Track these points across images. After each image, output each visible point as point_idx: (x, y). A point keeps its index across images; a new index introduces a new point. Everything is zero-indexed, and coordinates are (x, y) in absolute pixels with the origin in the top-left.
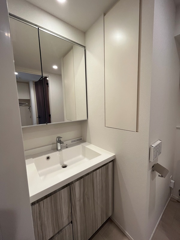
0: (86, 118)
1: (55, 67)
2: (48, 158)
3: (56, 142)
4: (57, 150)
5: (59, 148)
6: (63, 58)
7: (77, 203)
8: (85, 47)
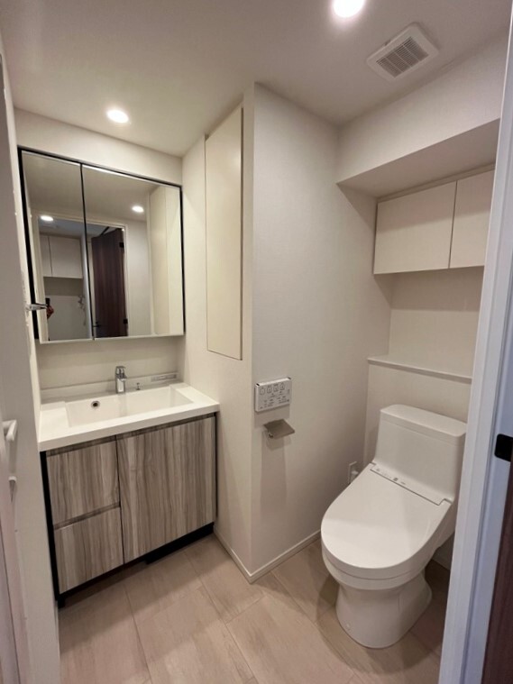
0: (181, 332)
1: (138, 209)
2: (95, 405)
3: (114, 376)
4: (117, 392)
5: (121, 389)
6: (150, 194)
7: (131, 475)
8: (180, 187)
